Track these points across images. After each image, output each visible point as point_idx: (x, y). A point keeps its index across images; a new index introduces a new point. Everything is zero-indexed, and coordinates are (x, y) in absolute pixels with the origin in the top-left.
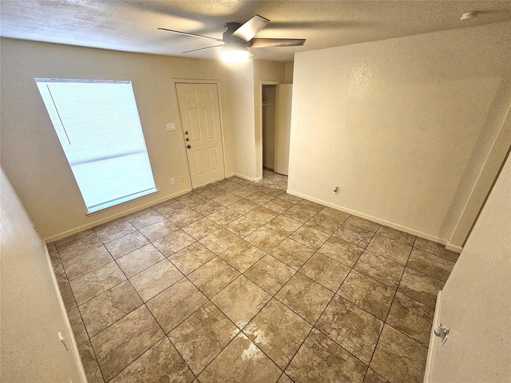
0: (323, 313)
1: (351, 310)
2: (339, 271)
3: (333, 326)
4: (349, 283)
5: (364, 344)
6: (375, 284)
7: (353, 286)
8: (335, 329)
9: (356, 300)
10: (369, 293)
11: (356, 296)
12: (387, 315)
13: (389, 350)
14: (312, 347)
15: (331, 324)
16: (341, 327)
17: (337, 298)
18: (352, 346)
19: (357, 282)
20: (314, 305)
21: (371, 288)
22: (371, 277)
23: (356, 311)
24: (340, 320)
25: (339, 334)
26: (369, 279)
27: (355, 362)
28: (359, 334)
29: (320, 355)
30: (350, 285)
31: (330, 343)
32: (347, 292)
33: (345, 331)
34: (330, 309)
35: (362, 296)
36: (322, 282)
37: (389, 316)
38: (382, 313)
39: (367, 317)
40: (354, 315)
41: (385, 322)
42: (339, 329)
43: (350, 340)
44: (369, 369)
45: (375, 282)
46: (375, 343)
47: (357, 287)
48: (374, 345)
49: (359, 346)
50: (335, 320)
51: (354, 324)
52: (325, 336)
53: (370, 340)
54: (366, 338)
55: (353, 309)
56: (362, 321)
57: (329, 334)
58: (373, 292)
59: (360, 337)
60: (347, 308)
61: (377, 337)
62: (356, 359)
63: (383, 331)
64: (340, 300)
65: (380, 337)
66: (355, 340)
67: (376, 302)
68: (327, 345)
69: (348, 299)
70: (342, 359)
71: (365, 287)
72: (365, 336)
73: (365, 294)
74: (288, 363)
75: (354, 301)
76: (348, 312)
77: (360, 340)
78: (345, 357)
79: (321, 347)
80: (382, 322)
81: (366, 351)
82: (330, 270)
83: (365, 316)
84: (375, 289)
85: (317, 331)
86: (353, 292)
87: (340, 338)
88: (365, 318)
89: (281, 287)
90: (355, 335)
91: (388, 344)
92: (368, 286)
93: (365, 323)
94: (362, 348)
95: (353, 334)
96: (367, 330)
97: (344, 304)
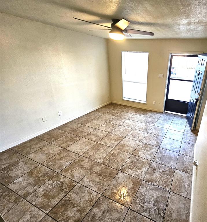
0: (65, 177)
1: (63, 192)
2: (99, 185)
3: (55, 182)
4: (86, 192)
5: (38, 197)
6: (84, 212)
7: (83, 194)
8: (53, 182)
9: (70, 195)
10: (75, 205)
11: (74, 196)
12: (51, 217)
13: (27, 213)
14: (47, 173)
15: (57, 181)
16: (53, 186)
17: (74, 184)
18: (40, 191)
19: (87, 198)
20: (72, 172)
21: (79, 208)
22: (91, 210)
23: (62, 195)
24: (58, 185)
25: (49, 184)
26: (89, 208)
27: (30, 192)
28: (45, 196)
29: (41, 176)
30: (84, 192)
31: (46, 180)
32: (79, 190)
33: (50, 188)
34: (67, 180)
35: (74, 199)
36: (89, 175)
37: (50, 219)
38: (55, 213)
39: (55, 202)
40: (59, 194)
41: (47, 214)
42: (52, 185)
43: (43, 190)
44: (23, 199)
45: (86, 213)
46: (35, 205)
47: (83, 197)
48: (34, 204)
49: (38, 195)
50: (59, 183)
51: (53, 193)
52: (51, 178)
53: (39, 202)
54: (40, 200)
55: (64, 193)
56: (53, 198)
57: (51, 180)
58: (75, 209)
59: (43, 196)
60: (65, 189)
61: (39, 207)
62: (32, 193)
63: (41, 211)
64: (72, 185)
65: (38, 208)
66: (43, 193)
67: (66, 210)
68: (45, 179)
69: (72, 191)
70: (35, 186)
71: (81, 203)
72: (42, 199)
73: (74, 202)
74: (44, 165)
75: (70, 194)
76: (62, 190)
77: (41, 196)
78: (36, 188)
79: (46, 176)
80: (47, 212)
81: (34, 198)
82: (100, 180)
83: (56, 200)
84: (78, 211)
85: (55, 174)
86: (77, 194)
87: (47, 185)
88: (54, 200)
89: (87, 157)
90: (45, 193)
91: (31, 214)
92: (82, 205)
93: (51, 200)
94: (36, 196)
95: (47, 192)
96: (46, 200)
97: (69, 187)
